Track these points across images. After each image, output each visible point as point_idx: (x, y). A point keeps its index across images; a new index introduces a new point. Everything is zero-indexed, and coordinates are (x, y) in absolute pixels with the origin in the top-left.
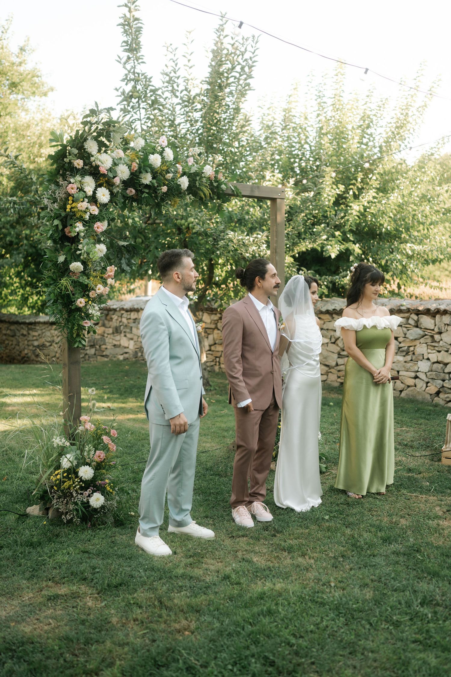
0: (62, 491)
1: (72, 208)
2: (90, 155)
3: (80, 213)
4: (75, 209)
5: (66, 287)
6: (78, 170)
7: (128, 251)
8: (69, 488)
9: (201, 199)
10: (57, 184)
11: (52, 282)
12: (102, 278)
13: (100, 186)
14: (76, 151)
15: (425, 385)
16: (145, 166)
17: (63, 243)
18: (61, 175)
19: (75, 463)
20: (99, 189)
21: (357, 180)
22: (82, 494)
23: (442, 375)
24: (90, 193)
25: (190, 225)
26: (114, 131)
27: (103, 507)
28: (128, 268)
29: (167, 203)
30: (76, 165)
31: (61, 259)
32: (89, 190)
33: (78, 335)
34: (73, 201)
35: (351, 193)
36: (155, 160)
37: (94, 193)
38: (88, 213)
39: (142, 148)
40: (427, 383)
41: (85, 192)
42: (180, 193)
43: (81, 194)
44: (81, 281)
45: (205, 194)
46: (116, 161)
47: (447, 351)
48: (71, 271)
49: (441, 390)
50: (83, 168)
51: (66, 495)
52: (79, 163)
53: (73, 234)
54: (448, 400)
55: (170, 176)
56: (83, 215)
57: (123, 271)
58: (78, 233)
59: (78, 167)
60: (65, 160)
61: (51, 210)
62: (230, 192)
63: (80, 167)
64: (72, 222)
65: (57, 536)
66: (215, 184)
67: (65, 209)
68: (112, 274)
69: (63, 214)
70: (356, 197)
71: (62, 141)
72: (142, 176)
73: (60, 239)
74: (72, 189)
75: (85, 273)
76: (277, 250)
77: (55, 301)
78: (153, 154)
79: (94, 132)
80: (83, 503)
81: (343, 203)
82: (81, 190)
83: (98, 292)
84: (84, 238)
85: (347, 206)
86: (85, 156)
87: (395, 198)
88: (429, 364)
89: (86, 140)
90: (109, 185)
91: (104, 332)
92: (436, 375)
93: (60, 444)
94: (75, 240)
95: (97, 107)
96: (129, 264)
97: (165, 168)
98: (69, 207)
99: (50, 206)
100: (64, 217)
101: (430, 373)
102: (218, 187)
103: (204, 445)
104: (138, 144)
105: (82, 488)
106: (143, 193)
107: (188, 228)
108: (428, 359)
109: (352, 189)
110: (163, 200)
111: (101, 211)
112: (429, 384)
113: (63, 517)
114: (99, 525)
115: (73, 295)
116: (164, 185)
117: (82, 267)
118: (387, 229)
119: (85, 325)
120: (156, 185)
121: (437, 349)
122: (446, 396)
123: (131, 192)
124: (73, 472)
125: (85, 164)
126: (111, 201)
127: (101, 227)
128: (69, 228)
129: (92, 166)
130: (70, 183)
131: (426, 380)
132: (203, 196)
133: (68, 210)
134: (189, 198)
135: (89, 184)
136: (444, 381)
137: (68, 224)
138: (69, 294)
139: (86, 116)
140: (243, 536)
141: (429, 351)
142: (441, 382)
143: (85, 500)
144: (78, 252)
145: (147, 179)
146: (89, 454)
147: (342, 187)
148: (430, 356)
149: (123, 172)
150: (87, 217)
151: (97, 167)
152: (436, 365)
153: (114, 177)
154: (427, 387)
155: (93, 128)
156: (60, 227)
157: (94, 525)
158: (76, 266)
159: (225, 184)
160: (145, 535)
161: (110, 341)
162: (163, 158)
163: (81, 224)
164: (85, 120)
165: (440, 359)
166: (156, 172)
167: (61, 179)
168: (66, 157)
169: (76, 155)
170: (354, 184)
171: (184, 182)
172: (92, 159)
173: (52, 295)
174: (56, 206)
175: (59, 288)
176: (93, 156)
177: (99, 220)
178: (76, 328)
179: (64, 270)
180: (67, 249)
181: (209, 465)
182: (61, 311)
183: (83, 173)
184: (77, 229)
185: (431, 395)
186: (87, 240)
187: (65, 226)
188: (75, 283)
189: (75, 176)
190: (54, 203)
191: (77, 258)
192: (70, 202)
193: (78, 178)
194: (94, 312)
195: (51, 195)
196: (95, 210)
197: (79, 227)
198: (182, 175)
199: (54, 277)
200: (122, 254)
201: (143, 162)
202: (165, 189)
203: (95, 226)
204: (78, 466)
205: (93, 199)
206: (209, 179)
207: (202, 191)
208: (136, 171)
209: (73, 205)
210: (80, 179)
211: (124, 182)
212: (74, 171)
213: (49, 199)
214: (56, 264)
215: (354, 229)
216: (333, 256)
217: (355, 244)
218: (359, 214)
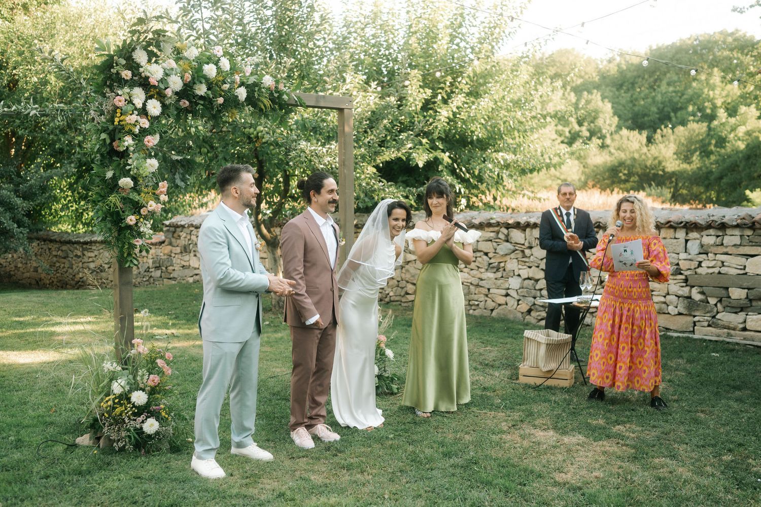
0: (114, 418)
1: (120, 121)
2: (139, 66)
3: (129, 127)
4: (123, 123)
5: (115, 205)
6: (126, 81)
7: (183, 166)
8: (121, 414)
9: (261, 110)
10: (104, 95)
11: (100, 199)
12: (154, 194)
13: (151, 97)
14: (123, 62)
15: (516, 303)
16: (198, 75)
17: (111, 157)
18: (108, 86)
19: (127, 388)
20: (149, 101)
21: (445, 84)
22: (135, 420)
23: (533, 291)
24: (139, 106)
25: (260, 134)
26: (164, 41)
27: (157, 433)
28: (183, 183)
29: (224, 115)
30: (123, 76)
31: (109, 174)
32: (138, 102)
33: (129, 254)
34: (122, 114)
35: (440, 97)
36: (210, 70)
37: (144, 105)
38: (138, 126)
39: (196, 57)
40: (519, 300)
41: (134, 104)
42: (238, 104)
43: (130, 107)
44: (131, 197)
45: (265, 106)
46: (167, 72)
47: (538, 267)
48: (120, 187)
49: (532, 308)
50: (131, 79)
51: (118, 421)
52: (127, 74)
53: (121, 149)
54: (539, 318)
55: (226, 87)
56: (133, 129)
57: (177, 186)
58: (127, 148)
59: (126, 78)
60: (112, 70)
61: (99, 123)
62: (294, 103)
63: (128, 78)
64: (121, 135)
65: (108, 464)
66: (276, 95)
67: (113, 122)
68: (165, 190)
69: (111, 127)
70: (445, 101)
71: (109, 50)
72: (197, 87)
73: (108, 153)
74: (120, 101)
75: (135, 189)
76: (346, 163)
77: (104, 219)
78: (208, 63)
79: (143, 41)
80: (136, 429)
81: (431, 109)
82: (130, 102)
83: (150, 209)
84: (134, 152)
85: (436, 112)
86: (134, 66)
87: (485, 103)
88: (519, 280)
89: (134, 49)
90: (161, 96)
91: (171, 252)
92: (527, 292)
93: (111, 368)
94: (125, 154)
95: (146, 16)
96: (184, 180)
97: (221, 78)
98: (117, 120)
99: (97, 119)
100: (112, 130)
101: (521, 290)
102: (279, 97)
103: (274, 369)
104: (192, 53)
105: (134, 414)
106: (197, 104)
107: (257, 137)
108: (519, 275)
109: (441, 93)
110: (219, 111)
111: (152, 124)
112: (520, 302)
113: (115, 444)
114: (153, 451)
115: (123, 212)
116: (221, 96)
117: (132, 183)
118: (478, 136)
119: (136, 243)
120: (211, 96)
121: (527, 264)
122: (538, 314)
123: (185, 103)
124: (125, 397)
125: (133, 75)
126: (162, 113)
127: (152, 141)
128: (117, 141)
129: (141, 77)
130: (118, 95)
131: (517, 297)
132: (263, 107)
133: (116, 123)
134: (248, 109)
135: (139, 96)
136: (535, 298)
137: (117, 138)
138: (118, 212)
139: (134, 25)
140: (303, 457)
141: (520, 267)
142: (532, 299)
143: (138, 426)
144: (128, 167)
145: (201, 90)
146: (142, 379)
147: (429, 92)
148: (521, 272)
149: (176, 84)
150: (137, 130)
151: (147, 78)
152: (527, 282)
153: (166, 88)
154: (518, 305)
155: (142, 38)
156: (108, 141)
157: (148, 452)
158: (126, 182)
159: (287, 95)
160: (199, 458)
161: (178, 261)
162: (218, 68)
163: (131, 138)
164: (134, 28)
165: (531, 276)
166: (212, 83)
167: (108, 90)
168: (113, 67)
169: (123, 66)
170: (442, 88)
171: (242, 93)
172: (141, 70)
173: (100, 212)
174: (103, 118)
175: (107, 205)
176: (142, 67)
177: (150, 134)
178: (126, 247)
179: (113, 186)
180: (115, 164)
181: (276, 389)
182: (110, 229)
183: (132, 84)
184: (126, 144)
185: (522, 313)
186: (137, 154)
187: (113, 140)
188: (125, 200)
189: (123, 88)
190: (101, 115)
191: (126, 174)
192: (118, 115)
193: (126, 90)
194: (145, 230)
195: (98, 107)
196: (145, 123)
197: (128, 141)
198: (240, 86)
199: (103, 194)
200: (176, 169)
201: (196, 73)
202: (221, 100)
203: (146, 140)
204: (130, 391)
205: (143, 112)
206: (269, 89)
207: (262, 102)
208: (190, 82)
209: (122, 118)
210: (128, 90)
211: (177, 93)
212: (122, 82)
213: (95, 111)
214: (103, 180)
215: (443, 136)
216: (421, 165)
217: (445, 153)
218: (447, 120)
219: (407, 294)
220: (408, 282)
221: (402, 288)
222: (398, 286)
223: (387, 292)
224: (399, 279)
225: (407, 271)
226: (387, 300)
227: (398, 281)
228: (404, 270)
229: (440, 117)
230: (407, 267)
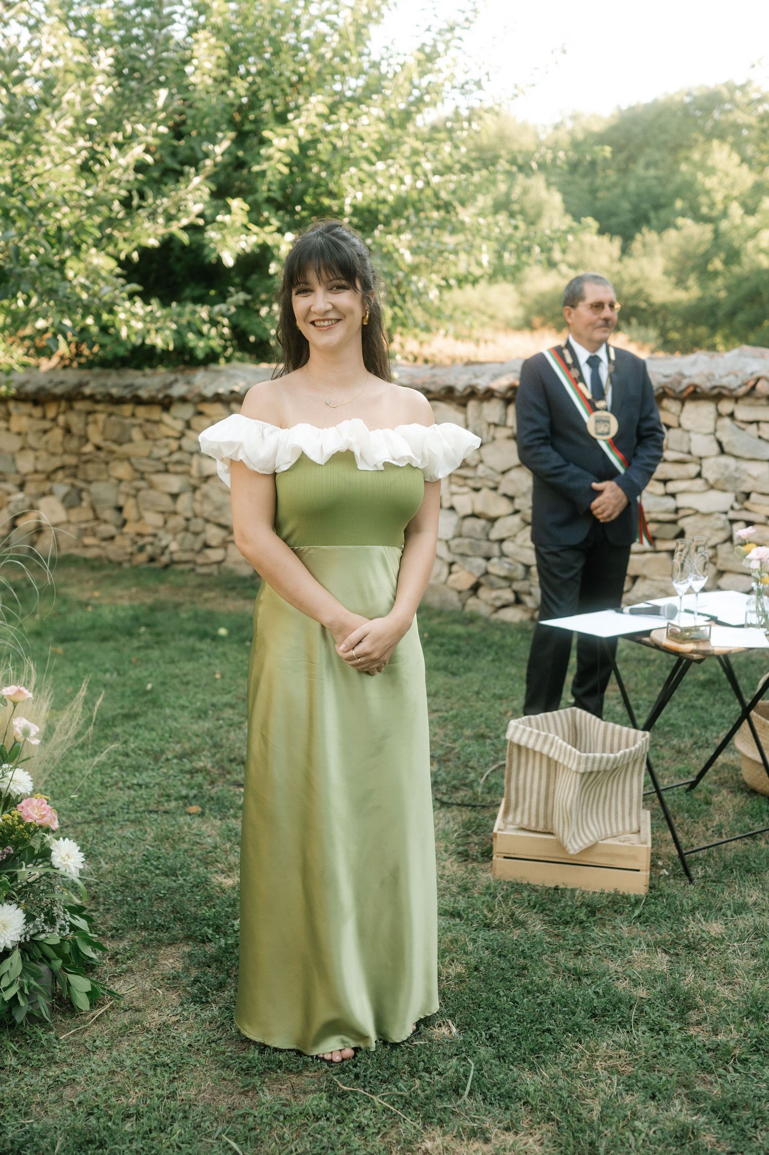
15: (445, 570)
23: (485, 545)
40: (451, 564)
47: (495, 489)
49: (483, 580)
54: (498, 603)
88: (453, 519)
92: (471, 546)
101: (457, 541)
108: (452, 508)
112: (455, 568)
121: (471, 483)
122: (494, 594)
131: (449, 557)
136: (488, 558)
141: (454, 488)
142: (481, 562)
148: (457, 501)
152: (469, 522)
154: (450, 573)
165: (479, 509)
185: (460, 592)
215: (277, 195)
216: (229, 261)
217: (283, 234)
218: (287, 160)
219: (206, 546)
220: (207, 521)
221: (196, 534)
222: (186, 529)
223: (164, 543)
224: (189, 514)
225: (206, 496)
226: (165, 559)
227: (187, 520)
228: (198, 495)
229: (271, 151)
230: (205, 487)
